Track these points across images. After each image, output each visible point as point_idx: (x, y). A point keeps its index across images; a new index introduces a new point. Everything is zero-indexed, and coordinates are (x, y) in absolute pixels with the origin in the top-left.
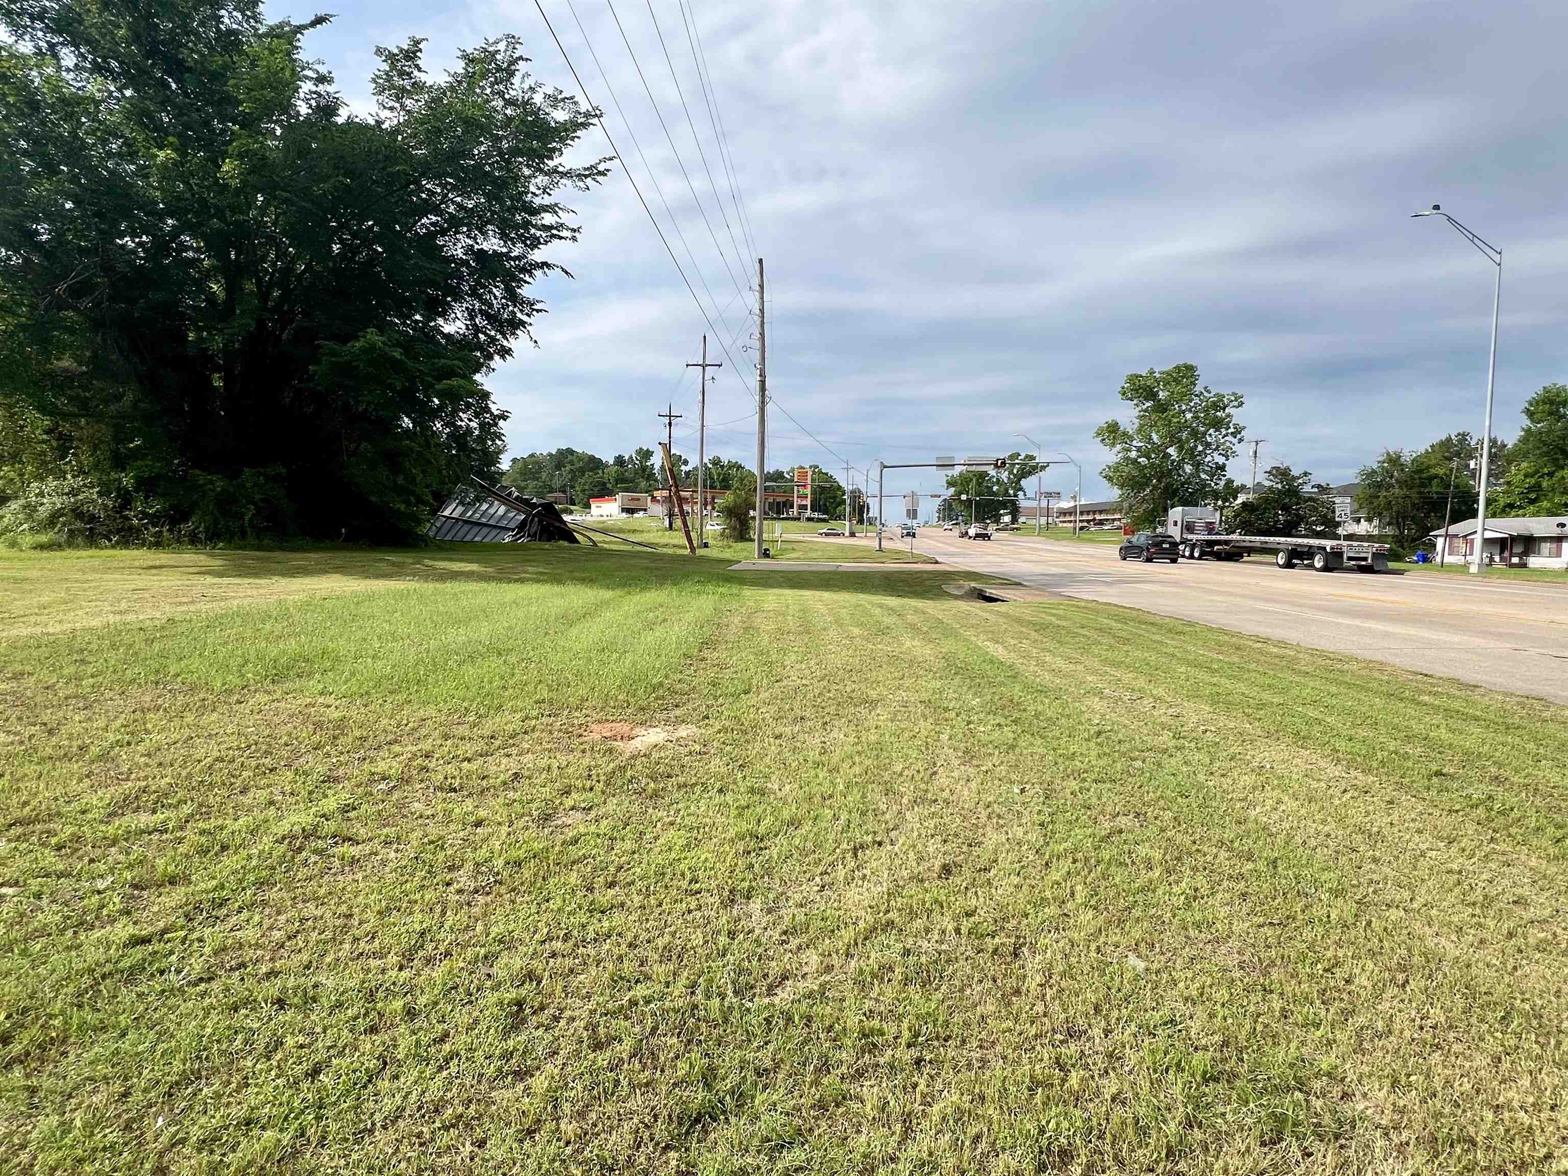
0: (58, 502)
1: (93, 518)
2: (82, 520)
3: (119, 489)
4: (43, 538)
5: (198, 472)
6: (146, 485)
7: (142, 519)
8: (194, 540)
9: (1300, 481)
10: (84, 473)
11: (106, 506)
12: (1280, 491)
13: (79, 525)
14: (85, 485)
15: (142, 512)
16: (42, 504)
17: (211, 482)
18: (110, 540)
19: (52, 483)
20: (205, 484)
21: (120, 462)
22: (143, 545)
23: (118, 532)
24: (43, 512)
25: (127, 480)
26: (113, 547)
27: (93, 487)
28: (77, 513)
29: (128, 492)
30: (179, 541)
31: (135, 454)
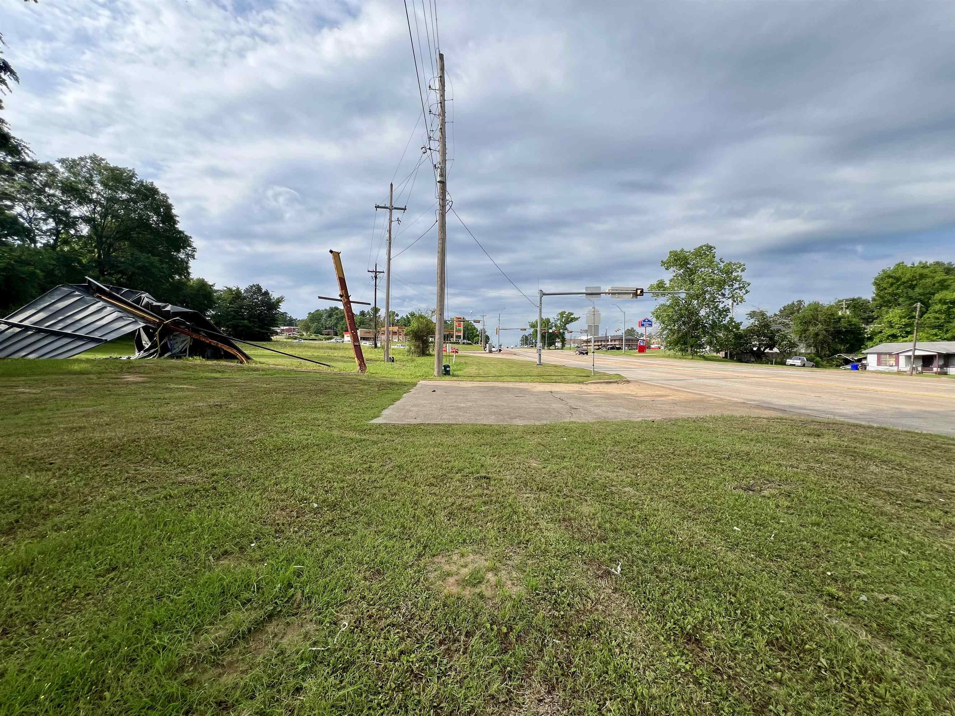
12: (760, 326)
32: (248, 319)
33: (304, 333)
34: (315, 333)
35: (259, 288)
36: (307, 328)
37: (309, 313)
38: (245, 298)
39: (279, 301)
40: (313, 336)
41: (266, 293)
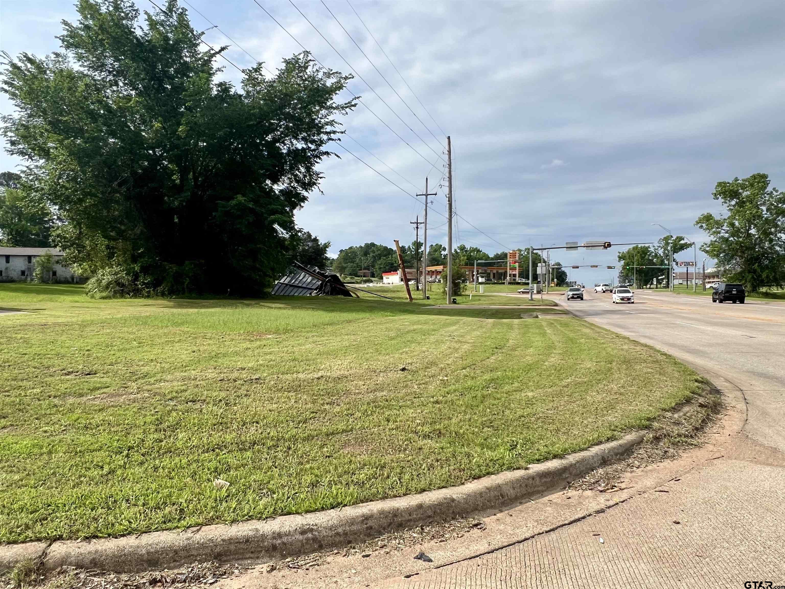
0: (110, 278)
1: (123, 285)
2: (119, 286)
3: (134, 272)
4: (104, 294)
5: (166, 263)
6: (145, 270)
7: (142, 285)
8: (163, 295)
10: (120, 265)
11: (128, 279)
13: (118, 288)
14: (120, 270)
15: (142, 282)
16: (104, 279)
17: (171, 268)
18: (129, 295)
19: (108, 269)
20: (169, 269)
21: (134, 259)
22: (143, 297)
23: (133, 291)
24: (104, 282)
25: (137, 268)
26: (131, 298)
27: (123, 271)
28: (118, 283)
29: (137, 273)
30: (157, 295)
31: (141, 256)
39: (326, 246)
41: (316, 240)
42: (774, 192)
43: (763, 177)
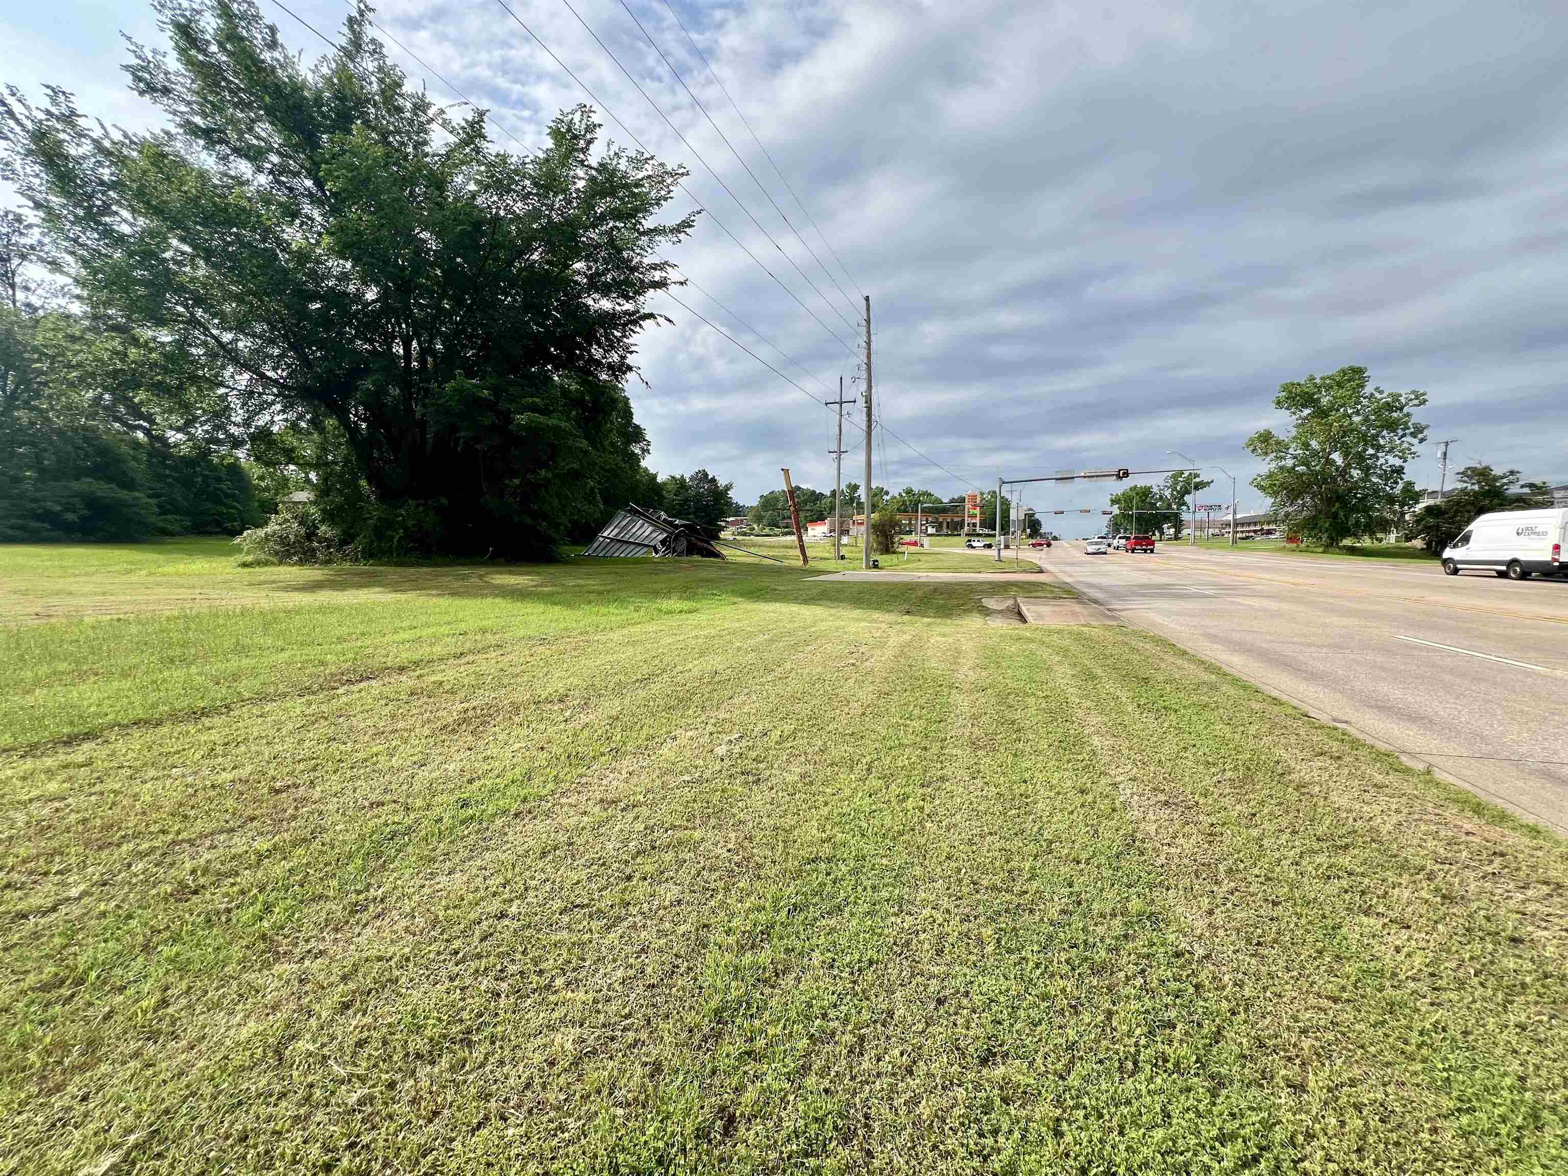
9: (1505, 481)
12: (1475, 492)
32: (694, 513)
33: (755, 526)
34: (769, 525)
35: (706, 475)
36: (759, 519)
37: (761, 497)
38: (690, 487)
39: (728, 488)
40: (767, 531)
41: (713, 480)
42: (1378, 396)
43: (1358, 372)
